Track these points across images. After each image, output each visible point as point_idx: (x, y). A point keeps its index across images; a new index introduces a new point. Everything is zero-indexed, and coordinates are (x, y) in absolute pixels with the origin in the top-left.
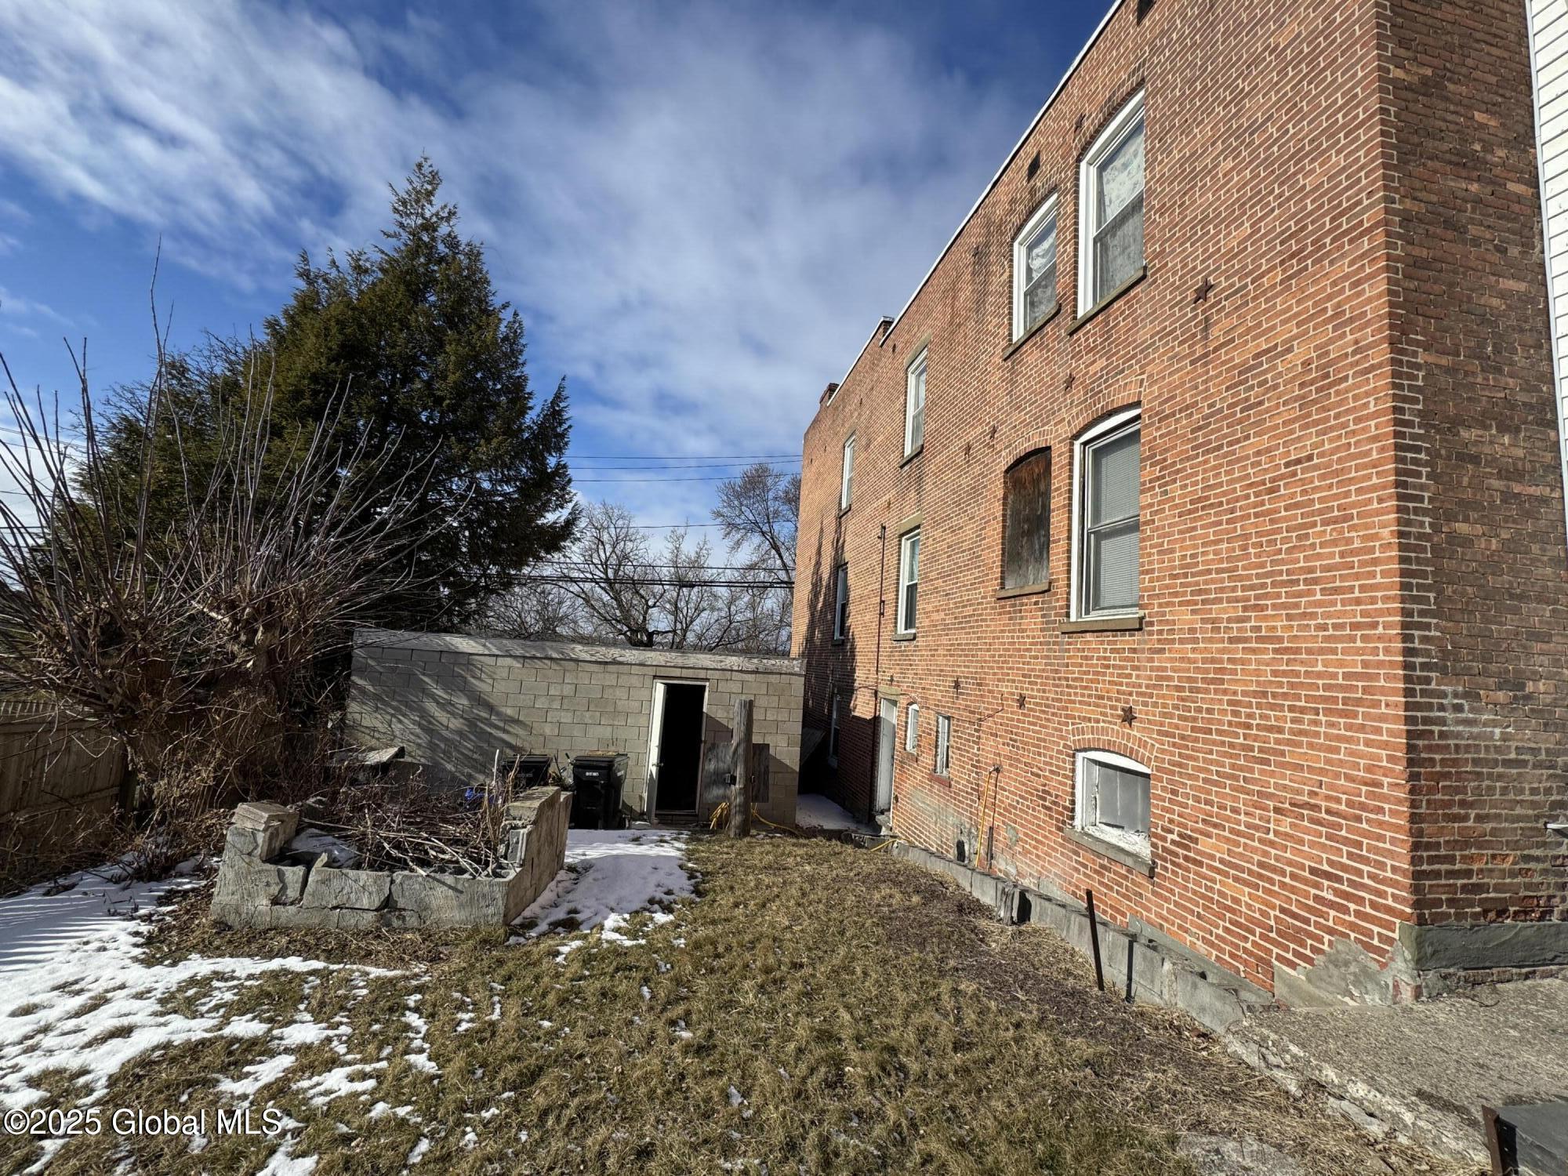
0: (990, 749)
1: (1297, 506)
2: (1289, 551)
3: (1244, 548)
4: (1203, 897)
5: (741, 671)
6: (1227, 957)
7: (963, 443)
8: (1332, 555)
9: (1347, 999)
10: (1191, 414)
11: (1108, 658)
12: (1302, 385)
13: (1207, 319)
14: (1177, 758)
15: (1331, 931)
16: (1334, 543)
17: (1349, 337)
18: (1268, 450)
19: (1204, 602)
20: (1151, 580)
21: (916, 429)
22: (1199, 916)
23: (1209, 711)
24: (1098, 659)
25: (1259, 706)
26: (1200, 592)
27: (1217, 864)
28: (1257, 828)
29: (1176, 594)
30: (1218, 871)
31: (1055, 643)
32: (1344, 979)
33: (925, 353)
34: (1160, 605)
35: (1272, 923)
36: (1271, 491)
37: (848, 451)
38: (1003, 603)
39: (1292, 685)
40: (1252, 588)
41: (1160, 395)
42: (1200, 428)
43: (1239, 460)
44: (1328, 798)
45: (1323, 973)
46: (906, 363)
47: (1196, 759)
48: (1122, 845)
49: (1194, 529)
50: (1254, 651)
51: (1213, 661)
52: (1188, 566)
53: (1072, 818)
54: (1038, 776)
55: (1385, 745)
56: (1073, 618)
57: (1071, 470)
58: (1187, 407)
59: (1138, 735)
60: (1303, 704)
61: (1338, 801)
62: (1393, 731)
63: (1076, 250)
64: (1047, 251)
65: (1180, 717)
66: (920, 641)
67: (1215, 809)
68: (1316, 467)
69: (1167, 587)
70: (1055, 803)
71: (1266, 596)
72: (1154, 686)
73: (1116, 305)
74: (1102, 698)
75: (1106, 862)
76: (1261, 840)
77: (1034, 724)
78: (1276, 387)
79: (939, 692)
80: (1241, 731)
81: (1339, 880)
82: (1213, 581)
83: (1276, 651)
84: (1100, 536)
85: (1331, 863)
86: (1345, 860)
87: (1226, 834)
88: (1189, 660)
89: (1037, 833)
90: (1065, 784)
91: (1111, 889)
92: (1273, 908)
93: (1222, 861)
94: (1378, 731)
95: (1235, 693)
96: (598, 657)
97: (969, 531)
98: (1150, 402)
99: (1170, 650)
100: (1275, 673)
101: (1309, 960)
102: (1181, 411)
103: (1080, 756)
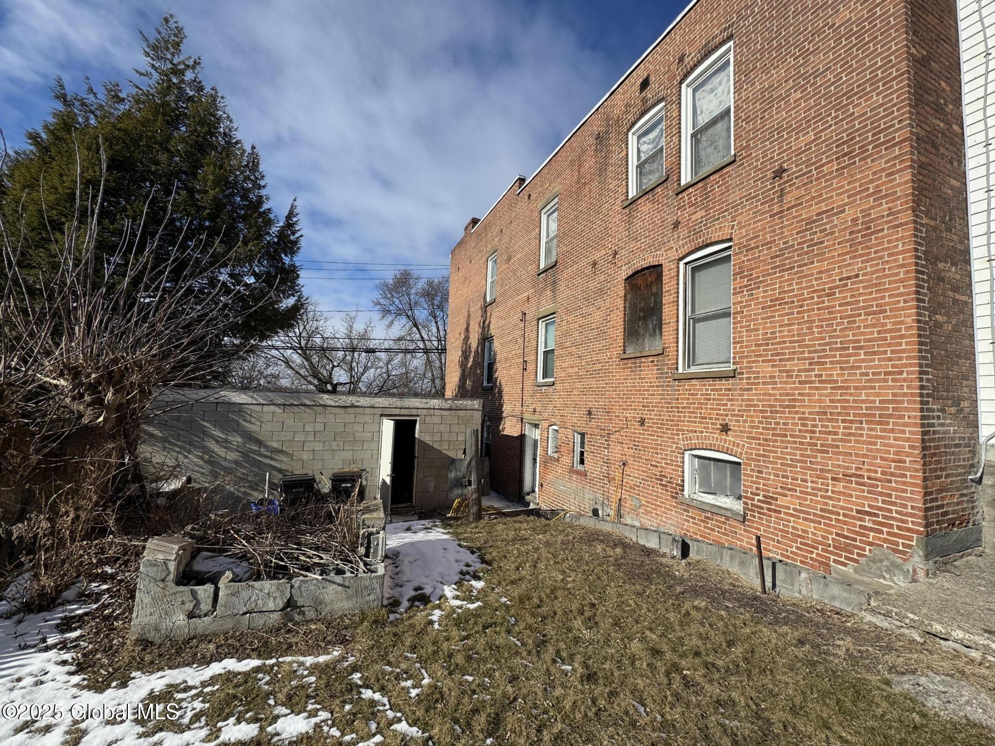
0: (616, 452)
1: (848, 304)
2: (841, 330)
3: (810, 328)
4: (781, 530)
5: (441, 409)
6: (798, 564)
7: (590, 260)
8: (873, 333)
9: (881, 580)
10: (771, 248)
11: (710, 395)
12: (851, 233)
13: (782, 190)
14: (761, 452)
15: (870, 544)
16: (874, 326)
17: (885, 206)
18: (827, 271)
19: (780, 360)
20: (741, 347)
21: (548, 251)
22: (778, 541)
23: (784, 424)
24: (702, 395)
25: (821, 420)
26: (778, 354)
27: (791, 511)
28: (820, 490)
29: (760, 356)
30: (792, 515)
31: (667, 386)
32: (880, 569)
33: (556, 200)
34: (748, 362)
35: (830, 542)
36: (829, 295)
37: (490, 263)
38: (626, 361)
39: (844, 408)
40: (816, 351)
41: (747, 235)
42: (777, 256)
43: (805, 276)
44: (868, 470)
45: (866, 568)
46: (540, 206)
47: (776, 452)
48: (718, 504)
49: (774, 317)
50: (817, 388)
51: (787, 394)
52: (769, 339)
53: (683, 490)
54: (657, 467)
55: (908, 440)
56: (680, 370)
57: (678, 280)
58: (768, 243)
59: (733, 439)
60: (851, 418)
61: (876, 472)
62: (913, 432)
63: (680, 141)
64: (654, 140)
65: (763, 428)
66: (558, 386)
67: (790, 480)
68: (861, 282)
69: (753, 351)
70: (670, 482)
71: (826, 356)
72: (745, 411)
73: (712, 178)
74: (706, 418)
75: (709, 515)
76: (822, 496)
77: (653, 435)
78: (833, 233)
79: (576, 418)
80: (808, 435)
81: (877, 515)
82: (787, 348)
83: (832, 388)
84: (696, 321)
85: (870, 506)
86: (880, 504)
87: (798, 494)
88: (770, 395)
89: (657, 501)
90: (678, 471)
91: (714, 530)
92: (831, 533)
93: (794, 510)
94: (903, 432)
95: (804, 413)
96: (341, 403)
97: (597, 317)
98: (739, 239)
99: (756, 389)
100: (832, 401)
101: (856, 561)
102: (762, 245)
103: (687, 453)
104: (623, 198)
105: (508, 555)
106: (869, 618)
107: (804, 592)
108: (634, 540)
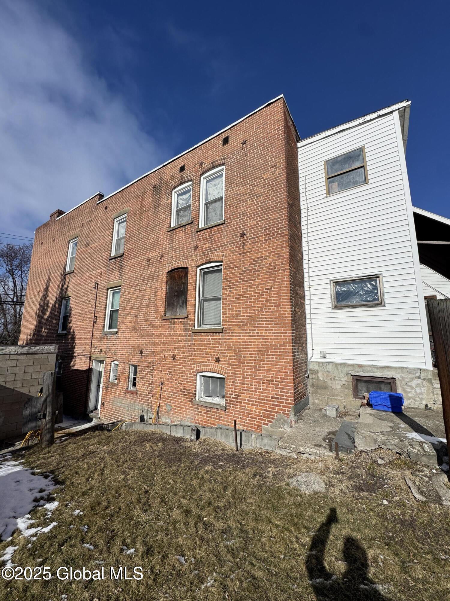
0: (158, 377)
1: (268, 300)
2: (266, 312)
3: (254, 310)
4: (242, 412)
5: (17, 354)
6: (249, 428)
7: (146, 257)
8: (276, 315)
9: (280, 429)
10: (239, 269)
11: (210, 341)
12: (269, 269)
13: (244, 243)
14: (234, 372)
15: (276, 413)
16: (277, 311)
17: (280, 260)
18: (261, 284)
19: (243, 325)
20: (226, 317)
21: (118, 246)
22: (241, 418)
23: (244, 357)
24: (207, 341)
25: (258, 354)
26: (241, 322)
27: (246, 401)
28: (257, 389)
29: (234, 322)
30: (247, 403)
31: (189, 336)
32: (279, 424)
33: (125, 215)
34: (229, 325)
35: (262, 414)
36: (262, 295)
37: (71, 245)
38: (166, 321)
39: (267, 348)
40: (256, 321)
41: (229, 261)
42: (242, 274)
43: (253, 285)
44: (276, 378)
45: (275, 424)
46: (114, 216)
47: (240, 371)
48: (213, 402)
49: (240, 303)
50: (257, 339)
51: (245, 342)
52: (238, 314)
53: (195, 397)
54: (181, 384)
55: (288, 363)
56: (196, 328)
57: (196, 277)
58: (238, 267)
59: (221, 366)
60: (269, 353)
61: (278, 378)
62: (290, 359)
63: (199, 204)
64: (185, 200)
65: (235, 359)
66: (119, 335)
67: (246, 385)
68: (273, 291)
69: (231, 319)
70: (188, 393)
71: (260, 324)
72: (227, 350)
73: (214, 228)
74: (208, 354)
75: (209, 409)
76: (259, 392)
77: (180, 365)
78: (263, 268)
79: (132, 356)
80: (253, 362)
81: (278, 398)
82: (245, 319)
83: (263, 339)
84: (205, 300)
85: (276, 394)
86: (280, 393)
87: (249, 392)
88: (238, 342)
89: (181, 405)
90: (193, 385)
91: (211, 417)
92: (262, 410)
93: (248, 400)
94: (287, 359)
95: (251, 351)
97: (149, 292)
98: (226, 262)
99: (232, 339)
100: (262, 345)
101: (271, 422)
102: (236, 267)
103: (198, 375)
104: (168, 225)
105: (79, 471)
106: (279, 452)
107: (254, 445)
108: (169, 433)
